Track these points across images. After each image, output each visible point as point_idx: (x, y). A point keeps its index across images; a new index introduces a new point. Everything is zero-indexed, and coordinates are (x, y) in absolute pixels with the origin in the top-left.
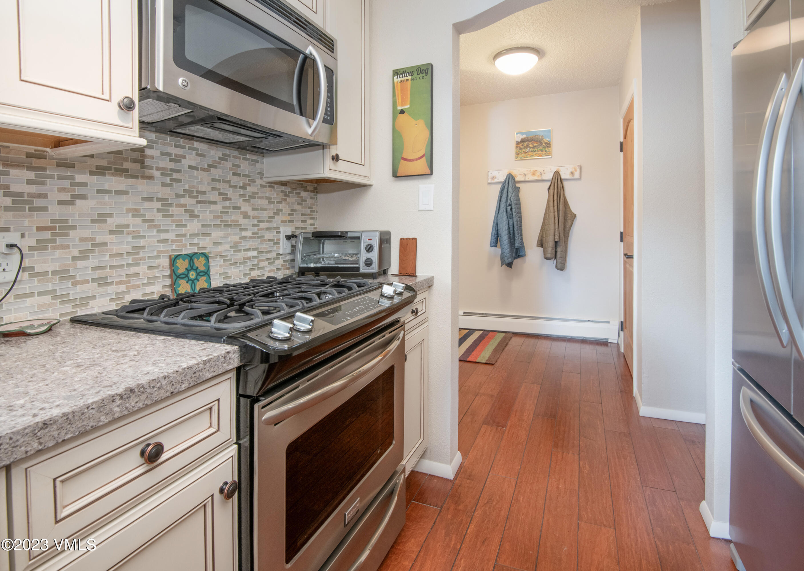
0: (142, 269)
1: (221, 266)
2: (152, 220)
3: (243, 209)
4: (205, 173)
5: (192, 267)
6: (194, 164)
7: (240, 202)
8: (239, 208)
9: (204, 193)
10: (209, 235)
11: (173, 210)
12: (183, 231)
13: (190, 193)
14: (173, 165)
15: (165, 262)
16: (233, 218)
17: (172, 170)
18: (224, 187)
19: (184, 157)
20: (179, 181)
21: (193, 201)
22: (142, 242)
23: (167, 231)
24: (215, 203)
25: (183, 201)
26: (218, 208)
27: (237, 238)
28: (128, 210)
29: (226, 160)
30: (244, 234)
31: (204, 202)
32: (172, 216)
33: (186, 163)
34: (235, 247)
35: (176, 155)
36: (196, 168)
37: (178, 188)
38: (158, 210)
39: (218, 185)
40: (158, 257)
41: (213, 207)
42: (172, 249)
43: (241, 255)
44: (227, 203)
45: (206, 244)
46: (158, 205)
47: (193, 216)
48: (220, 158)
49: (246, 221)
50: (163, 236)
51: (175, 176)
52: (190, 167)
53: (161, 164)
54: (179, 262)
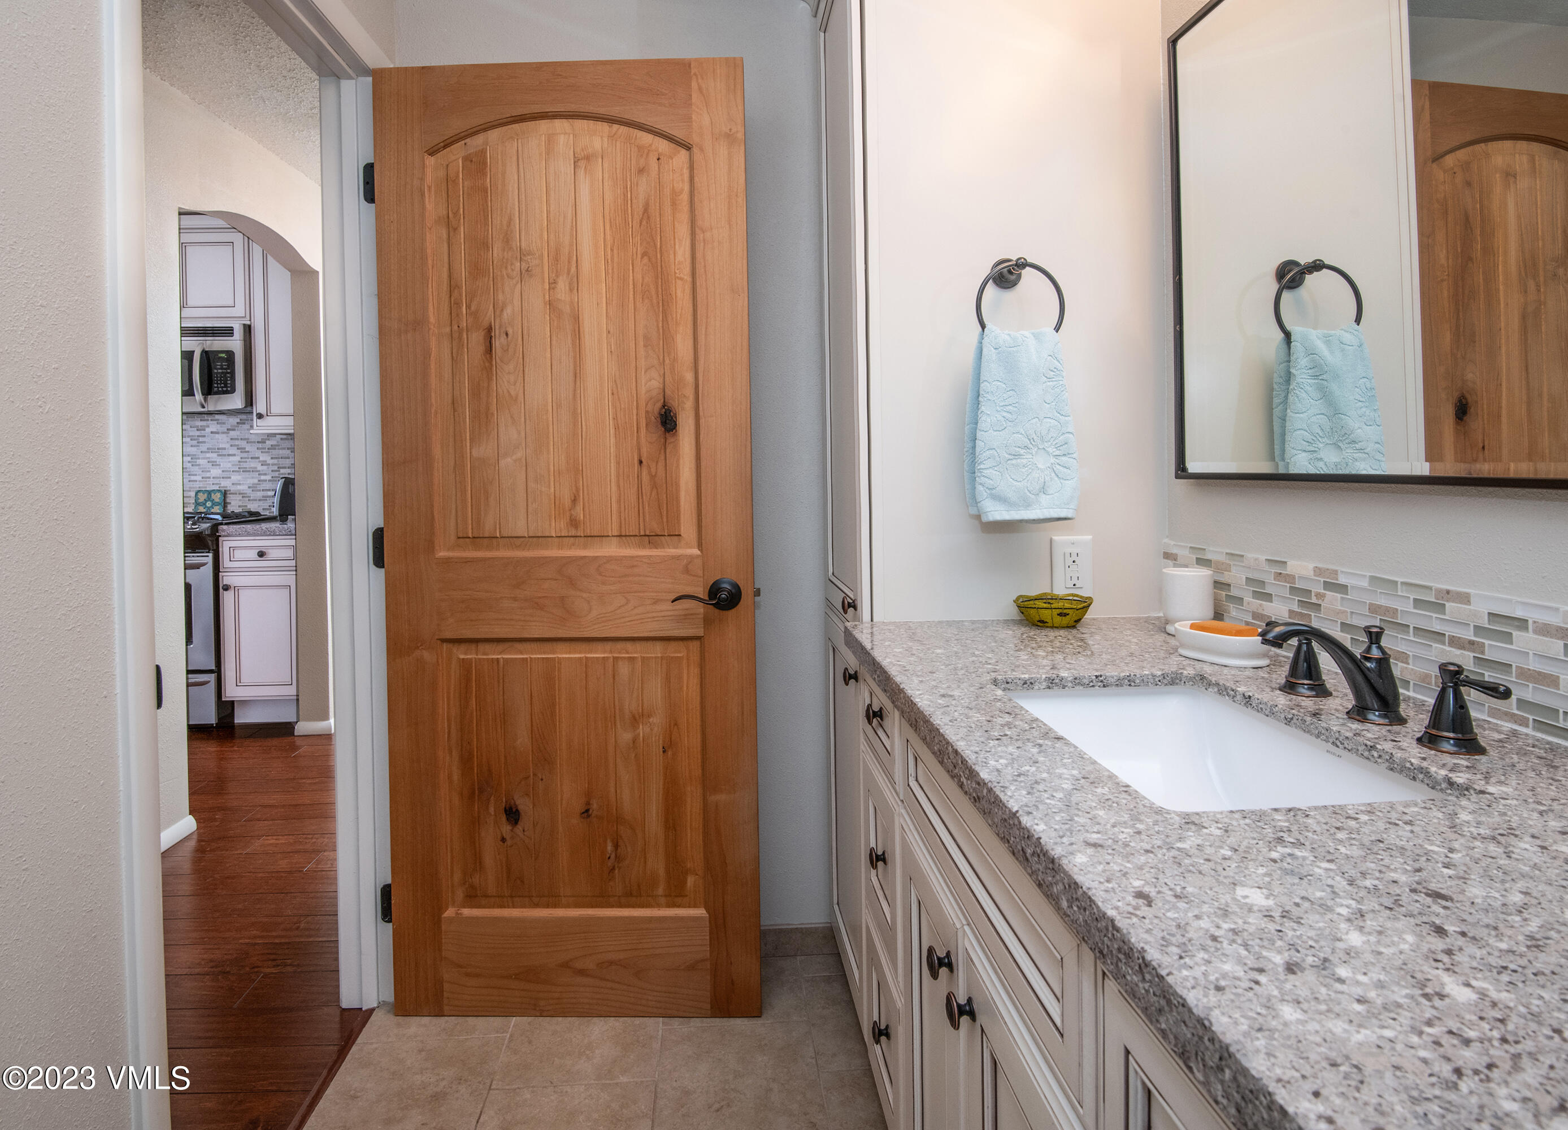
1: (240, 500)
3: (261, 459)
4: (224, 435)
5: (209, 499)
6: (214, 430)
7: (258, 454)
8: (258, 458)
9: (225, 449)
10: (230, 478)
11: (200, 462)
12: (208, 474)
13: (210, 450)
14: (198, 433)
15: (193, 494)
16: (252, 465)
17: (198, 436)
18: (243, 444)
19: (208, 426)
20: (204, 442)
21: (215, 455)
23: (196, 475)
24: (234, 455)
25: (208, 455)
26: (237, 458)
27: (256, 481)
29: (244, 424)
30: (263, 477)
31: (225, 455)
32: (199, 465)
33: (208, 430)
34: (254, 488)
35: (201, 426)
36: (218, 433)
37: (204, 447)
38: (189, 462)
39: (237, 442)
40: (190, 491)
41: (232, 458)
42: (197, 486)
43: (260, 494)
44: (245, 455)
45: (226, 484)
46: (189, 458)
47: (214, 464)
48: (238, 423)
49: (265, 467)
50: (193, 478)
51: (201, 439)
52: (212, 433)
53: (191, 433)
54: (200, 495)
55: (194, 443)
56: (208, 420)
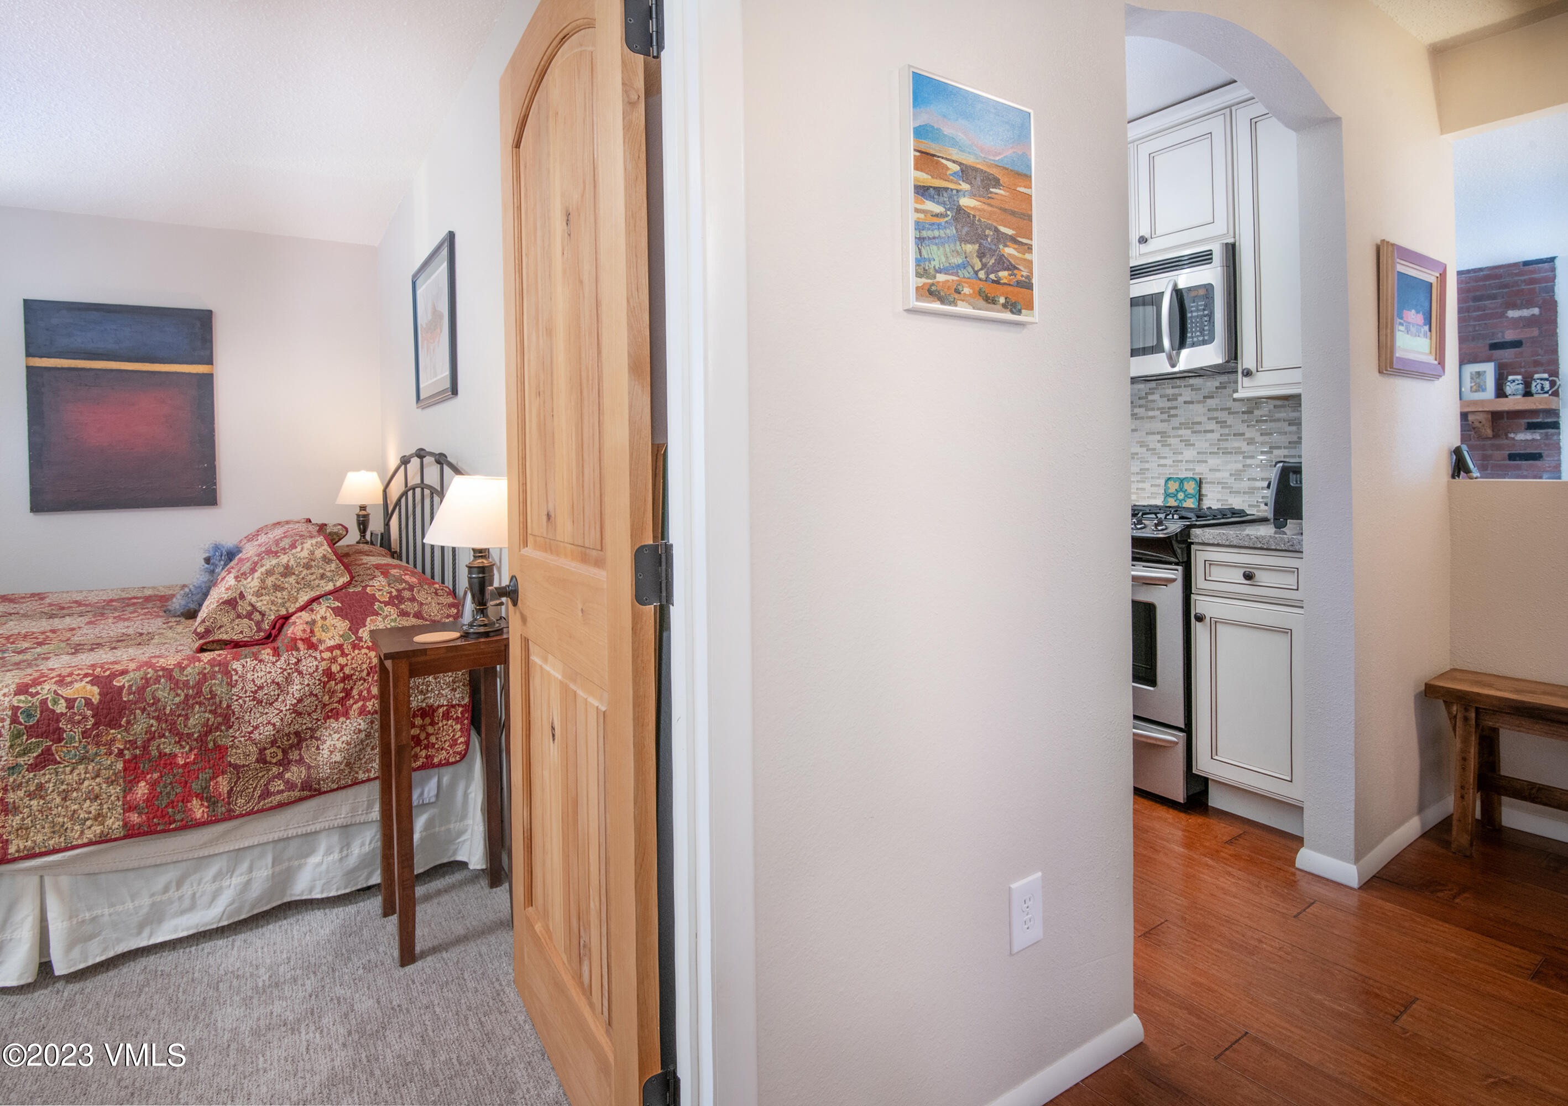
0: (1146, 485)
1: (1219, 492)
2: (1155, 449)
3: (1247, 435)
4: (1201, 405)
5: (1181, 489)
6: (1188, 399)
7: (1242, 428)
8: (1243, 434)
9: (1200, 423)
10: (1206, 462)
11: (1172, 441)
12: (1180, 457)
13: (1183, 425)
14: (1169, 404)
15: (1162, 482)
16: (1236, 444)
17: (1169, 408)
18: (1222, 415)
19: (1181, 395)
20: (1176, 416)
21: (1189, 432)
22: (1147, 466)
23: (1165, 458)
24: (1212, 431)
25: (1180, 432)
26: (1216, 436)
27: (1240, 466)
28: (1138, 442)
29: (1225, 388)
30: (1249, 461)
31: (1200, 432)
32: (1170, 445)
33: (1181, 399)
34: (1237, 475)
35: (1173, 395)
36: (1192, 402)
37: (1175, 422)
38: (1159, 441)
39: (1215, 414)
40: (1159, 478)
41: (1209, 435)
42: (1168, 472)
43: (1245, 484)
44: (1226, 431)
45: (1201, 470)
46: (1158, 437)
47: (1188, 444)
48: (1217, 388)
49: (1252, 448)
50: (1163, 462)
51: (1172, 412)
52: (1185, 402)
53: (1161, 405)
54: (1171, 483)
55: (1165, 416)
56: (1180, 387)
